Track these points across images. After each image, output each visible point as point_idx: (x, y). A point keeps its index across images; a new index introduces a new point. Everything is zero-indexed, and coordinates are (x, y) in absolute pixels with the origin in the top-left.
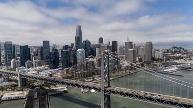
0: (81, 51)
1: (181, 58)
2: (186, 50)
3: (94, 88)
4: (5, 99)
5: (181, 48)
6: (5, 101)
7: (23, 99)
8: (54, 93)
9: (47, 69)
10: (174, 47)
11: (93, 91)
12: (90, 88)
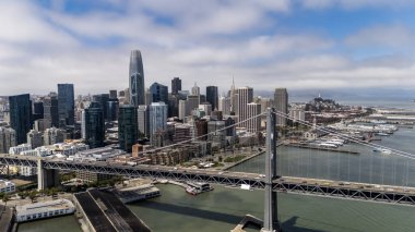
0: (158, 108)
1: (338, 120)
2: (338, 106)
3: (247, 182)
4: (25, 219)
5: (329, 101)
6: (24, 222)
7: (67, 215)
8: (134, 199)
9: (84, 148)
10: (318, 100)
11: (245, 187)
12: (238, 181)
